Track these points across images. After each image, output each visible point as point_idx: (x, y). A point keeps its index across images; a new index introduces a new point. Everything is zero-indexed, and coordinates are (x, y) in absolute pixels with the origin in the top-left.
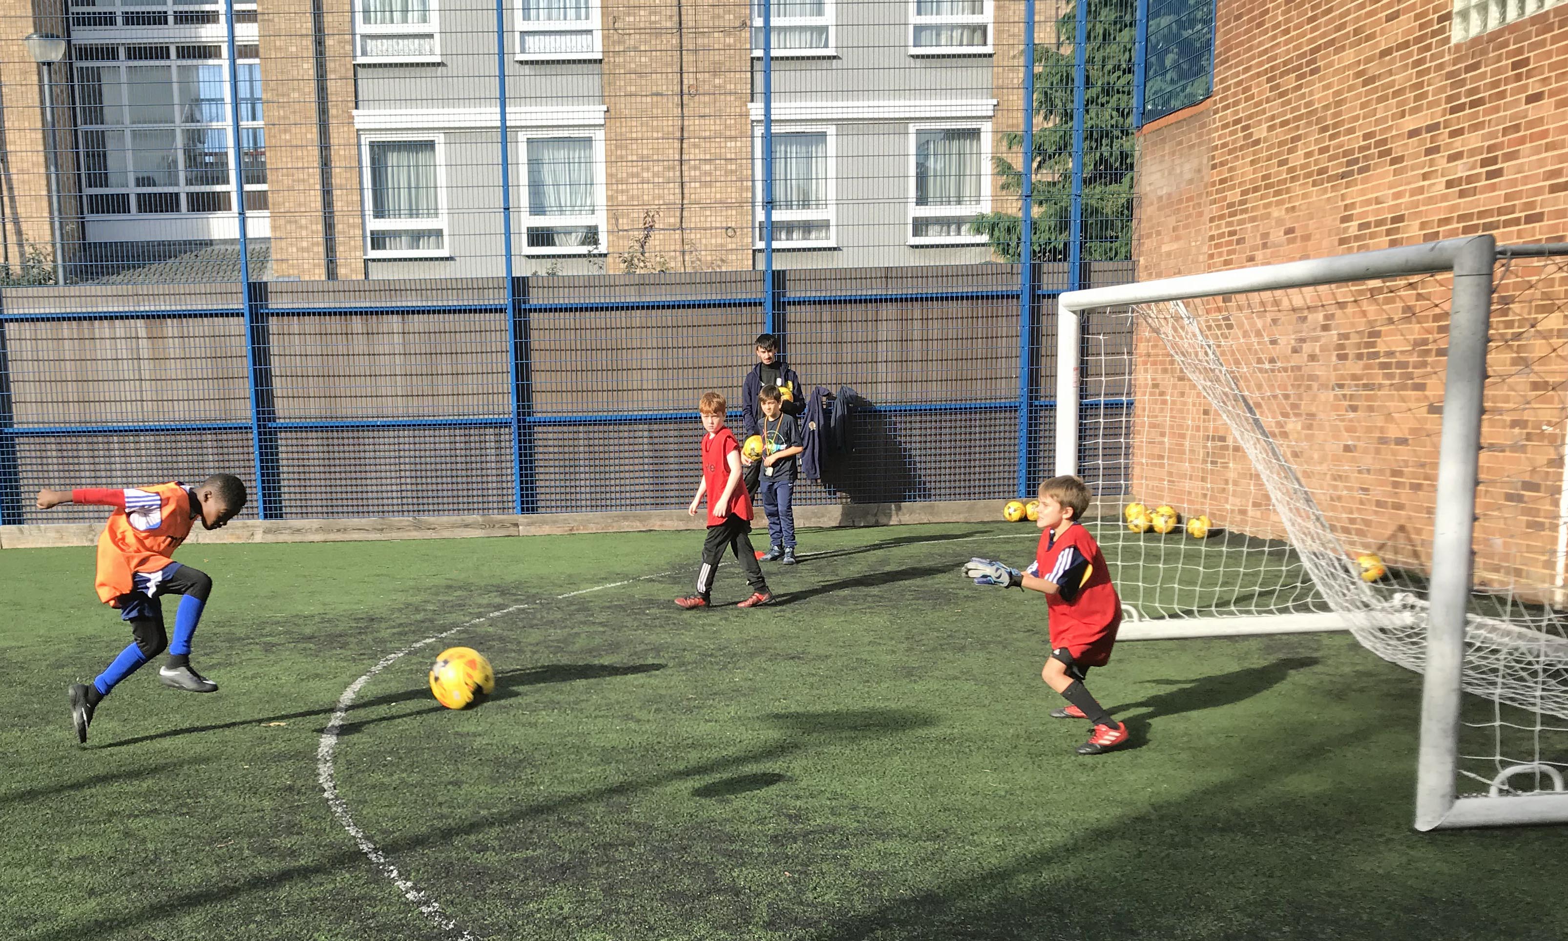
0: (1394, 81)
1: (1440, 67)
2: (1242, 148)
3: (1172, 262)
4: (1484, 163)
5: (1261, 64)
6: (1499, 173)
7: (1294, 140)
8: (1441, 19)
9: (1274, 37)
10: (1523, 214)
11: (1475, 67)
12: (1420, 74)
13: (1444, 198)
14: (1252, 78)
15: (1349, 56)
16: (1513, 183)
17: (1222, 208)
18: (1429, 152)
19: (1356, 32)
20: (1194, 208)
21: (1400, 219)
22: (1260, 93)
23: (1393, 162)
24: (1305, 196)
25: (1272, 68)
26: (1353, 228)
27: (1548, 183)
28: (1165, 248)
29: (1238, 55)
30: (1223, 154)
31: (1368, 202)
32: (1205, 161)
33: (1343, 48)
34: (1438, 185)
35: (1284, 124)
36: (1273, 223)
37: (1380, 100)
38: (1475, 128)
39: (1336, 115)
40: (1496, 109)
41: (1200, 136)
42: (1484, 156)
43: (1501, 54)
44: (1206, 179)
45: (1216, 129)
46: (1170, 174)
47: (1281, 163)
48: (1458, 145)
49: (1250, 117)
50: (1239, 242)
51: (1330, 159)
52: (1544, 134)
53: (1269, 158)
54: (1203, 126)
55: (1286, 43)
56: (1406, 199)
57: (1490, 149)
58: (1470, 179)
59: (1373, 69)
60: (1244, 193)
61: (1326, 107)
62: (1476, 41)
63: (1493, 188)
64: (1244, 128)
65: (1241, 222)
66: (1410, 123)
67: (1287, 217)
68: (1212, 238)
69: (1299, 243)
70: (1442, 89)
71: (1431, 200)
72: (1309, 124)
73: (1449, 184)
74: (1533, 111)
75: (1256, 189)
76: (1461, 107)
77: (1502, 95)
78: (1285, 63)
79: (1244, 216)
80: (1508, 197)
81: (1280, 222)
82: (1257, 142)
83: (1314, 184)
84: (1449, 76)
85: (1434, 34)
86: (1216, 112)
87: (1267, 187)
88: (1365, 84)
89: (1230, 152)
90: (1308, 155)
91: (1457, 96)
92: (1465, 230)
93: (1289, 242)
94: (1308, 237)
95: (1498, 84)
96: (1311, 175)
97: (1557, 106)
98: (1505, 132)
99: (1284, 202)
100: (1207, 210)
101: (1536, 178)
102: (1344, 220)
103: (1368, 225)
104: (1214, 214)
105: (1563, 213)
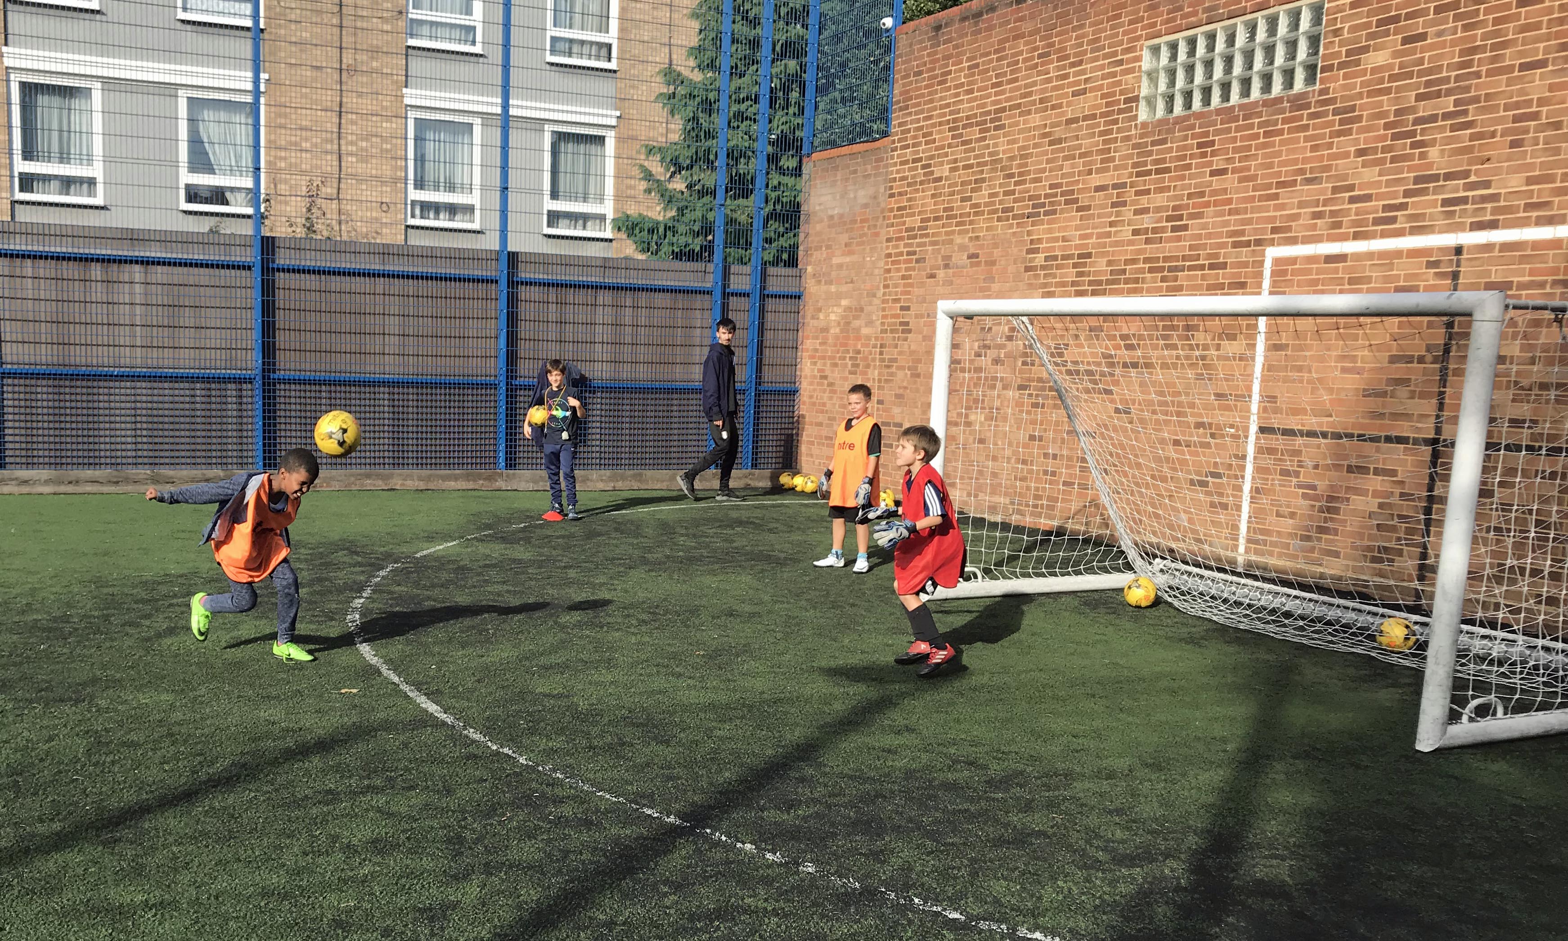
0: (1081, 145)
1: (1128, 138)
2: (922, 183)
3: (844, 273)
4: (1169, 219)
5: (944, 115)
6: (1185, 228)
7: (976, 181)
8: (1127, 101)
9: (957, 95)
10: (1207, 262)
11: (1163, 141)
12: (1105, 142)
13: (1131, 243)
14: (934, 125)
15: (1035, 119)
16: (1199, 237)
17: (901, 231)
18: (1114, 205)
19: (1041, 101)
20: (869, 228)
21: (1089, 255)
22: (942, 139)
23: (1079, 210)
24: (988, 229)
25: (955, 120)
26: (1039, 259)
27: (1230, 240)
28: (835, 261)
29: (919, 104)
30: (902, 186)
31: (1056, 239)
32: (882, 190)
33: (1029, 112)
34: (1126, 232)
35: (966, 167)
36: (956, 248)
37: (1066, 158)
38: (1161, 190)
39: (1020, 166)
40: (1183, 178)
41: (877, 168)
42: (1170, 213)
43: (1187, 136)
44: (883, 205)
45: (895, 164)
46: (842, 197)
47: (963, 200)
48: (1144, 201)
49: (932, 157)
50: (917, 261)
51: (1015, 201)
52: (1229, 201)
53: (952, 194)
54: (880, 160)
55: (969, 101)
56: (1094, 240)
57: (1175, 208)
58: (1155, 230)
59: (1059, 132)
60: (922, 221)
61: (1012, 159)
62: (1161, 122)
63: (1179, 239)
64: (924, 167)
65: (923, 244)
66: (1096, 180)
67: (971, 244)
68: (889, 255)
69: (983, 267)
70: (1130, 156)
71: (1117, 244)
72: (995, 170)
73: (1135, 232)
74: (1217, 183)
75: (936, 219)
76: (1148, 173)
77: (1188, 167)
78: (968, 118)
79: (924, 240)
80: (1191, 248)
81: (962, 248)
82: (940, 179)
83: (999, 219)
84: (1135, 146)
85: (1120, 112)
86: (895, 149)
87: (948, 217)
88: (1051, 143)
89: (909, 185)
90: (991, 195)
91: (1145, 164)
92: (1151, 270)
93: (972, 265)
94: (993, 263)
95: (1183, 158)
96: (995, 211)
97: (1240, 180)
98: (1190, 196)
99: (967, 231)
100: (883, 231)
101: (1220, 235)
102: (1030, 251)
103: (1055, 258)
104: (892, 235)
105: (1245, 265)
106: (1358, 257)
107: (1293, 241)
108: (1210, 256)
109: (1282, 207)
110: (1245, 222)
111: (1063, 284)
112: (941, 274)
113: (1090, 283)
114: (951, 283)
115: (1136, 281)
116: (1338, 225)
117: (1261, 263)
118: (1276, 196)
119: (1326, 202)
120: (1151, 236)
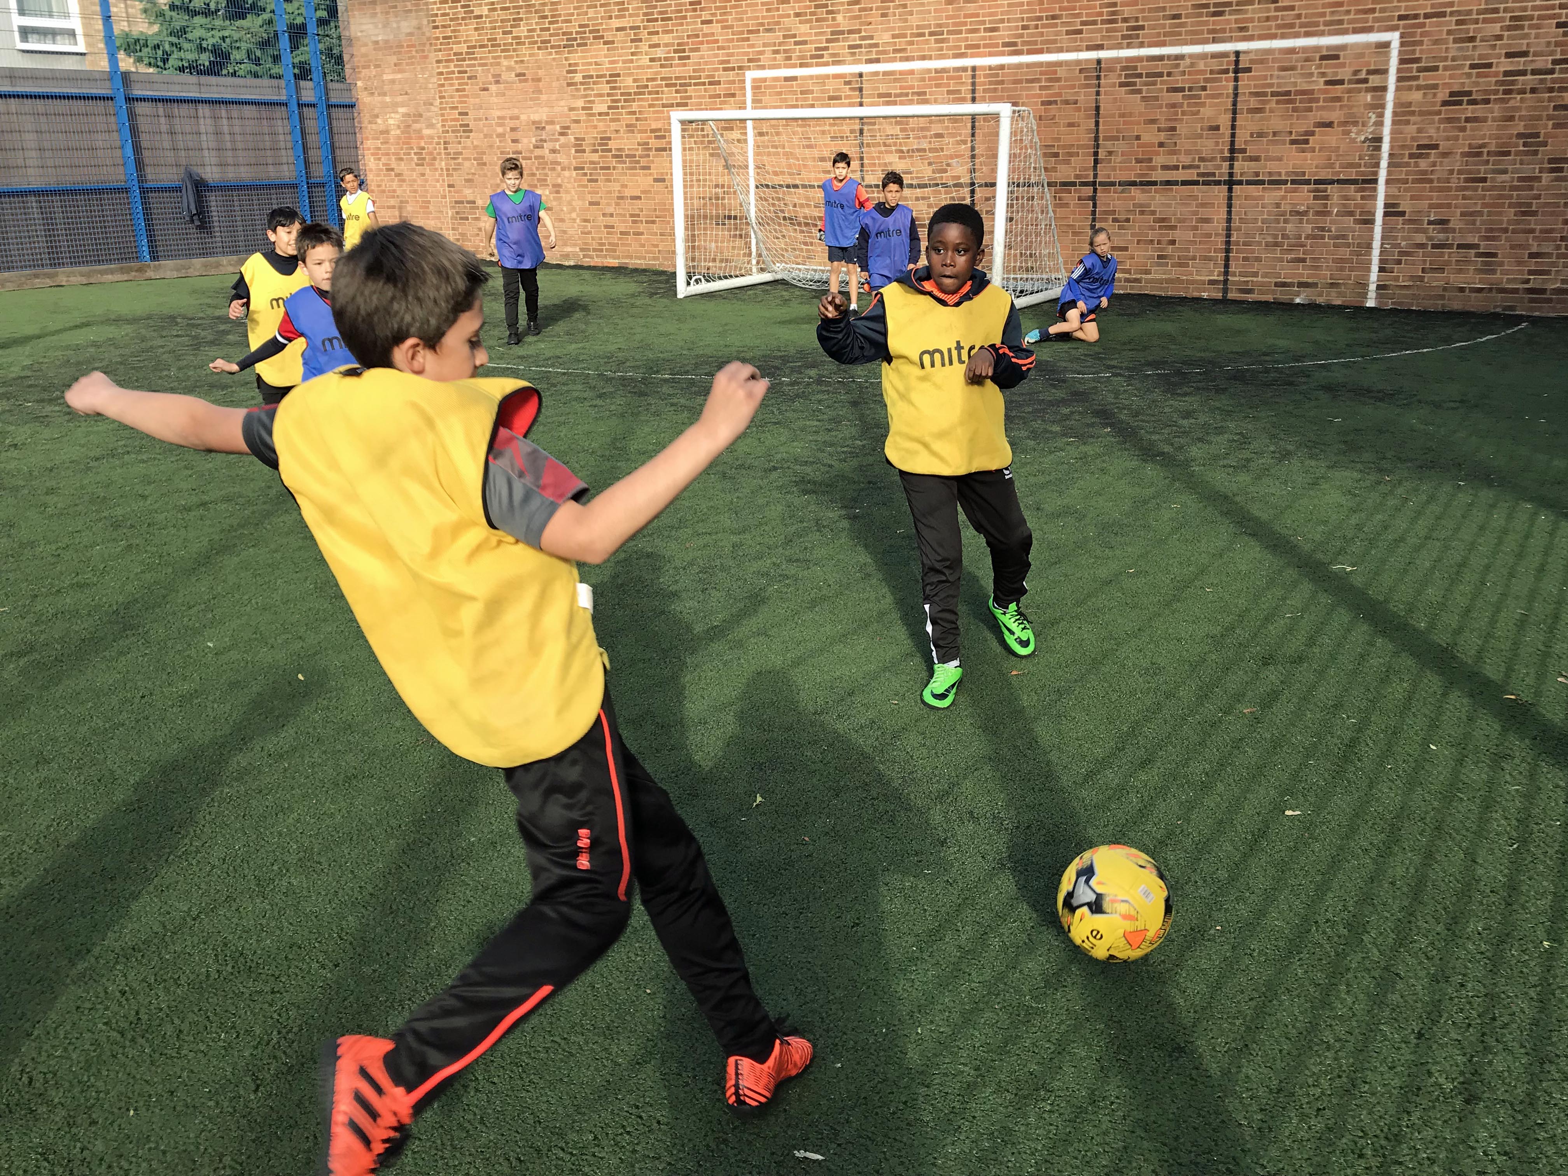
2: (463, 19)
4: (675, 51)
6: (688, 58)
7: (514, 20)
13: (649, 67)
16: (699, 64)
17: (449, 55)
18: (632, 41)
20: (417, 52)
21: (618, 75)
23: (605, 43)
24: (531, 55)
26: (578, 77)
27: (721, 66)
30: (444, 20)
31: (590, 64)
32: (425, 22)
34: (645, 60)
36: (504, 69)
38: (667, 32)
39: (552, 10)
40: (682, 24)
42: (676, 48)
44: (428, 35)
46: (385, 26)
47: (506, 33)
48: (655, 39)
50: (469, 78)
51: (551, 35)
52: (717, 41)
53: (493, 28)
56: (620, 65)
57: (679, 44)
58: (666, 59)
60: (471, 47)
63: (685, 65)
65: (473, 66)
66: (616, 23)
67: (517, 66)
68: (441, 73)
69: (530, 83)
71: (639, 67)
74: (706, 28)
75: (482, 46)
76: (656, 20)
77: (685, 17)
79: (474, 62)
80: (694, 71)
81: (510, 69)
83: (539, 48)
87: (494, 46)
89: (452, 20)
90: (529, 31)
92: (667, 86)
93: (520, 81)
94: (539, 80)
95: (681, 11)
96: (536, 42)
97: (723, 28)
98: (689, 37)
99: (511, 57)
100: (432, 55)
101: (713, 63)
102: (569, 72)
103: (591, 77)
104: (440, 58)
105: (733, 82)
106: (804, 78)
107: (763, 67)
108: (708, 77)
109: (752, 46)
110: (729, 55)
111: (601, 95)
112: (493, 88)
113: (622, 94)
114: (504, 95)
115: (657, 93)
116: (789, 58)
117: (744, 81)
118: (748, 39)
119: (780, 44)
120: (666, 63)
